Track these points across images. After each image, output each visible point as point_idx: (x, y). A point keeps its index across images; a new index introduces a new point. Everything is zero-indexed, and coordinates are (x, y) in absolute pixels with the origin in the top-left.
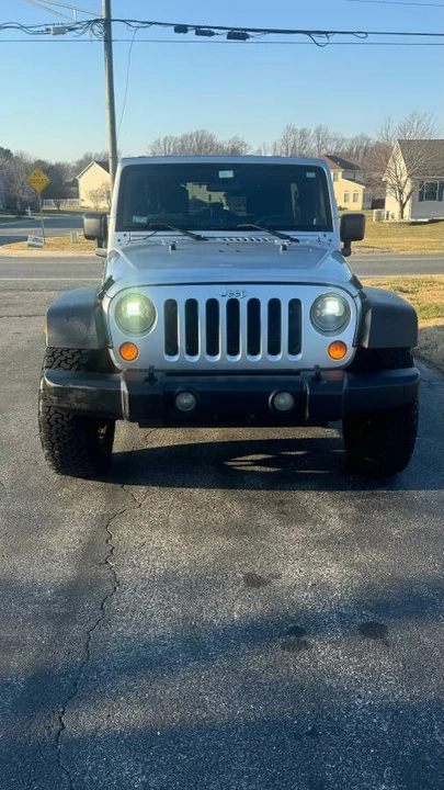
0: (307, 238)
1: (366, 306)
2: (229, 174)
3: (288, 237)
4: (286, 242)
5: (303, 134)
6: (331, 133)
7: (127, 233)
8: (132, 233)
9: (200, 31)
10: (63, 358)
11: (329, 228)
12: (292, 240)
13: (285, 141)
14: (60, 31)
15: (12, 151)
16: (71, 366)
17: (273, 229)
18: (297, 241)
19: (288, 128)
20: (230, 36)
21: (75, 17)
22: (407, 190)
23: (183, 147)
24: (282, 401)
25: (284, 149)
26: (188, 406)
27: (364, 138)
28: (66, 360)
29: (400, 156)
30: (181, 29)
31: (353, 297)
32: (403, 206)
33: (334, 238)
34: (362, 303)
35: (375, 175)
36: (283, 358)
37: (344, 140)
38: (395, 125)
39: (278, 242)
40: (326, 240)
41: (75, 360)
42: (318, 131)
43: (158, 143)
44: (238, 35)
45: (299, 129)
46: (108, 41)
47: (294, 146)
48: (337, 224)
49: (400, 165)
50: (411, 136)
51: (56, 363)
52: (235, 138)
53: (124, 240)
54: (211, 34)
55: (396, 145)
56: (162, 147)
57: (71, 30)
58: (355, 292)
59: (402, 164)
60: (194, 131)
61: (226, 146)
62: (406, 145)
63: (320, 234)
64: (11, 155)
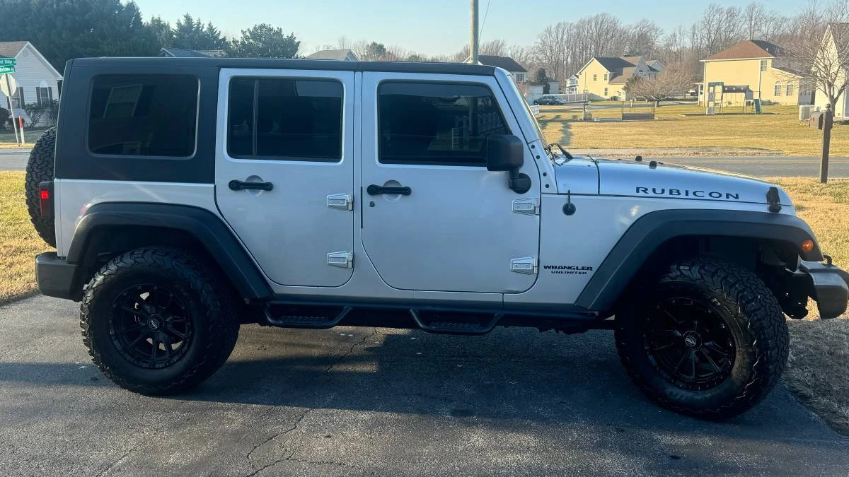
5: (731, 14)
6: (767, 11)
13: (707, 24)
15: (385, 47)
19: (712, 7)
23: (579, 34)
25: (705, 32)
37: (784, 20)
42: (752, 8)
43: (549, 31)
45: (726, 7)
47: (719, 28)
52: (644, 21)
56: (554, 35)
60: (594, 15)
61: (632, 31)
64: (384, 50)
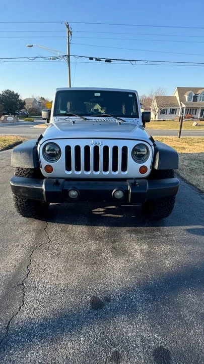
0: (129, 120)
1: (156, 150)
2: (99, 94)
3: (121, 120)
4: (120, 121)
7: (58, 117)
8: (60, 117)
9: (97, 60)
10: (22, 171)
11: (138, 117)
12: (123, 121)
14: (54, 59)
16: (26, 174)
17: (116, 116)
18: (125, 121)
20: (106, 61)
21: (59, 54)
22: (157, 111)
24: (118, 194)
26: (74, 196)
27: (144, 96)
28: (24, 172)
29: (155, 101)
30: (91, 59)
31: (151, 146)
32: (155, 116)
33: (139, 120)
34: (155, 149)
35: (148, 106)
36: (119, 173)
38: (154, 92)
39: (117, 121)
40: (136, 121)
41: (28, 172)
44: (108, 61)
46: (69, 62)
48: (140, 115)
49: (155, 104)
50: (158, 95)
51: (19, 173)
53: (56, 120)
54: (100, 60)
55: (154, 98)
57: (58, 58)
58: (152, 144)
59: (156, 103)
62: (157, 97)
63: (134, 119)
